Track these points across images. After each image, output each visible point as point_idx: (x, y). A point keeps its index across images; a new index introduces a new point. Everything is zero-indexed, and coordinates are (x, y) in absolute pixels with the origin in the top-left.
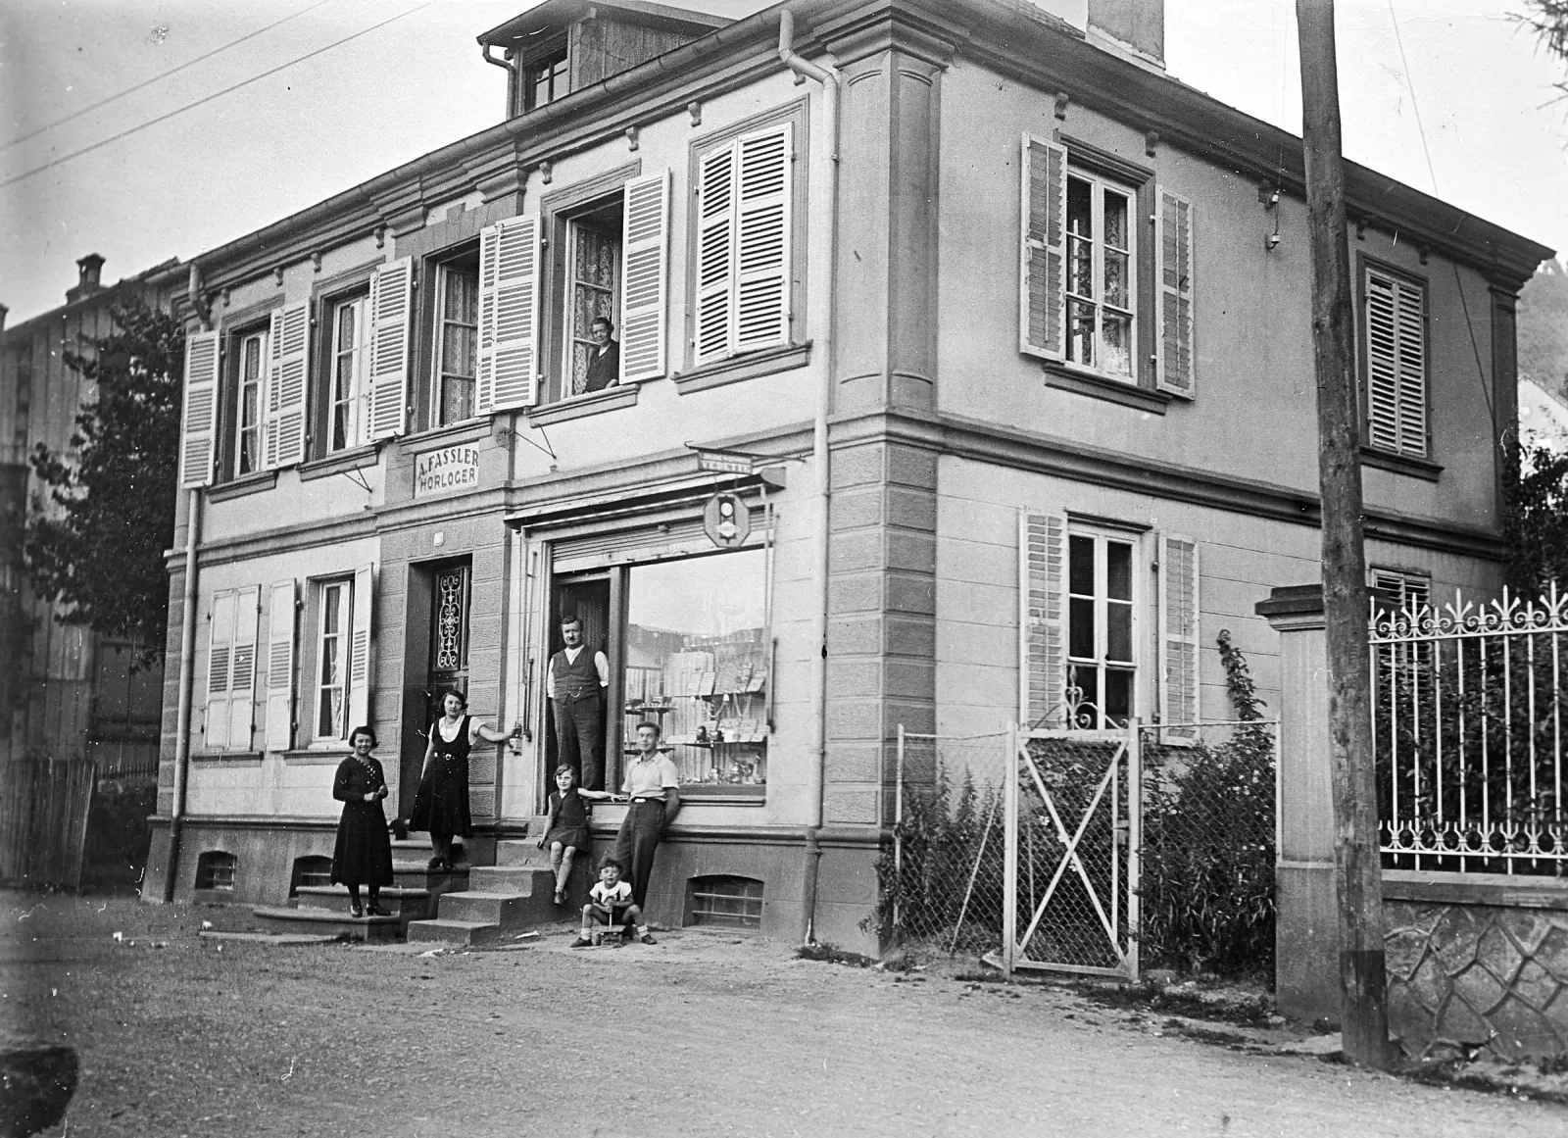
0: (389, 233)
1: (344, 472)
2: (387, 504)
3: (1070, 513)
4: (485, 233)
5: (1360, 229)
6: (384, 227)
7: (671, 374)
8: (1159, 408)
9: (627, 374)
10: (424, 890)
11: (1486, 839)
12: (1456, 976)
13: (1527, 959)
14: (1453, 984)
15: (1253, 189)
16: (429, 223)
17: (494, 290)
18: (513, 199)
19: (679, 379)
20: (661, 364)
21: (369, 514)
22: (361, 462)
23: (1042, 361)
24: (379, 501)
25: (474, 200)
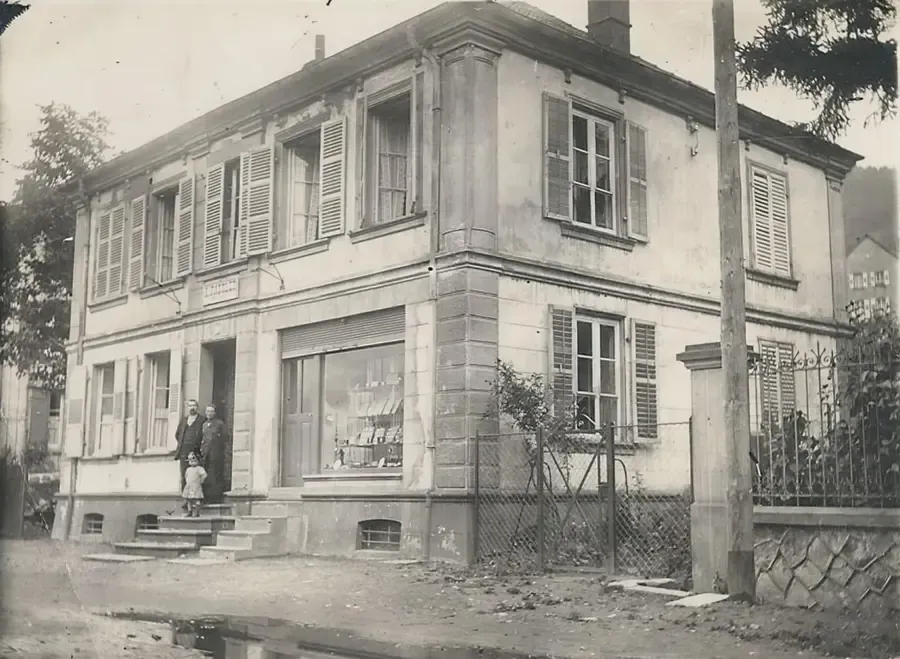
0: (189, 158)
1: (165, 293)
2: (189, 310)
3: (577, 309)
4: (243, 155)
5: (747, 144)
6: (187, 154)
7: (347, 232)
8: (628, 247)
9: (323, 233)
10: (210, 531)
11: (810, 488)
12: (795, 568)
13: (836, 556)
14: (793, 572)
15: (682, 122)
16: (212, 151)
17: (248, 187)
18: (259, 136)
19: (352, 235)
20: (342, 226)
21: (179, 317)
22: (173, 287)
23: (558, 221)
24: (184, 309)
25: (237, 137)
